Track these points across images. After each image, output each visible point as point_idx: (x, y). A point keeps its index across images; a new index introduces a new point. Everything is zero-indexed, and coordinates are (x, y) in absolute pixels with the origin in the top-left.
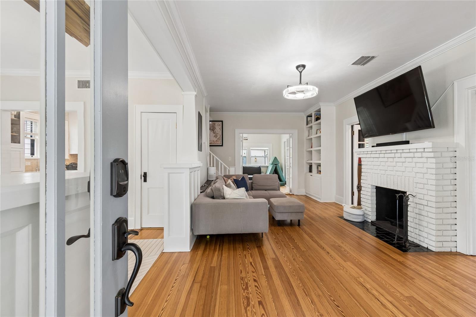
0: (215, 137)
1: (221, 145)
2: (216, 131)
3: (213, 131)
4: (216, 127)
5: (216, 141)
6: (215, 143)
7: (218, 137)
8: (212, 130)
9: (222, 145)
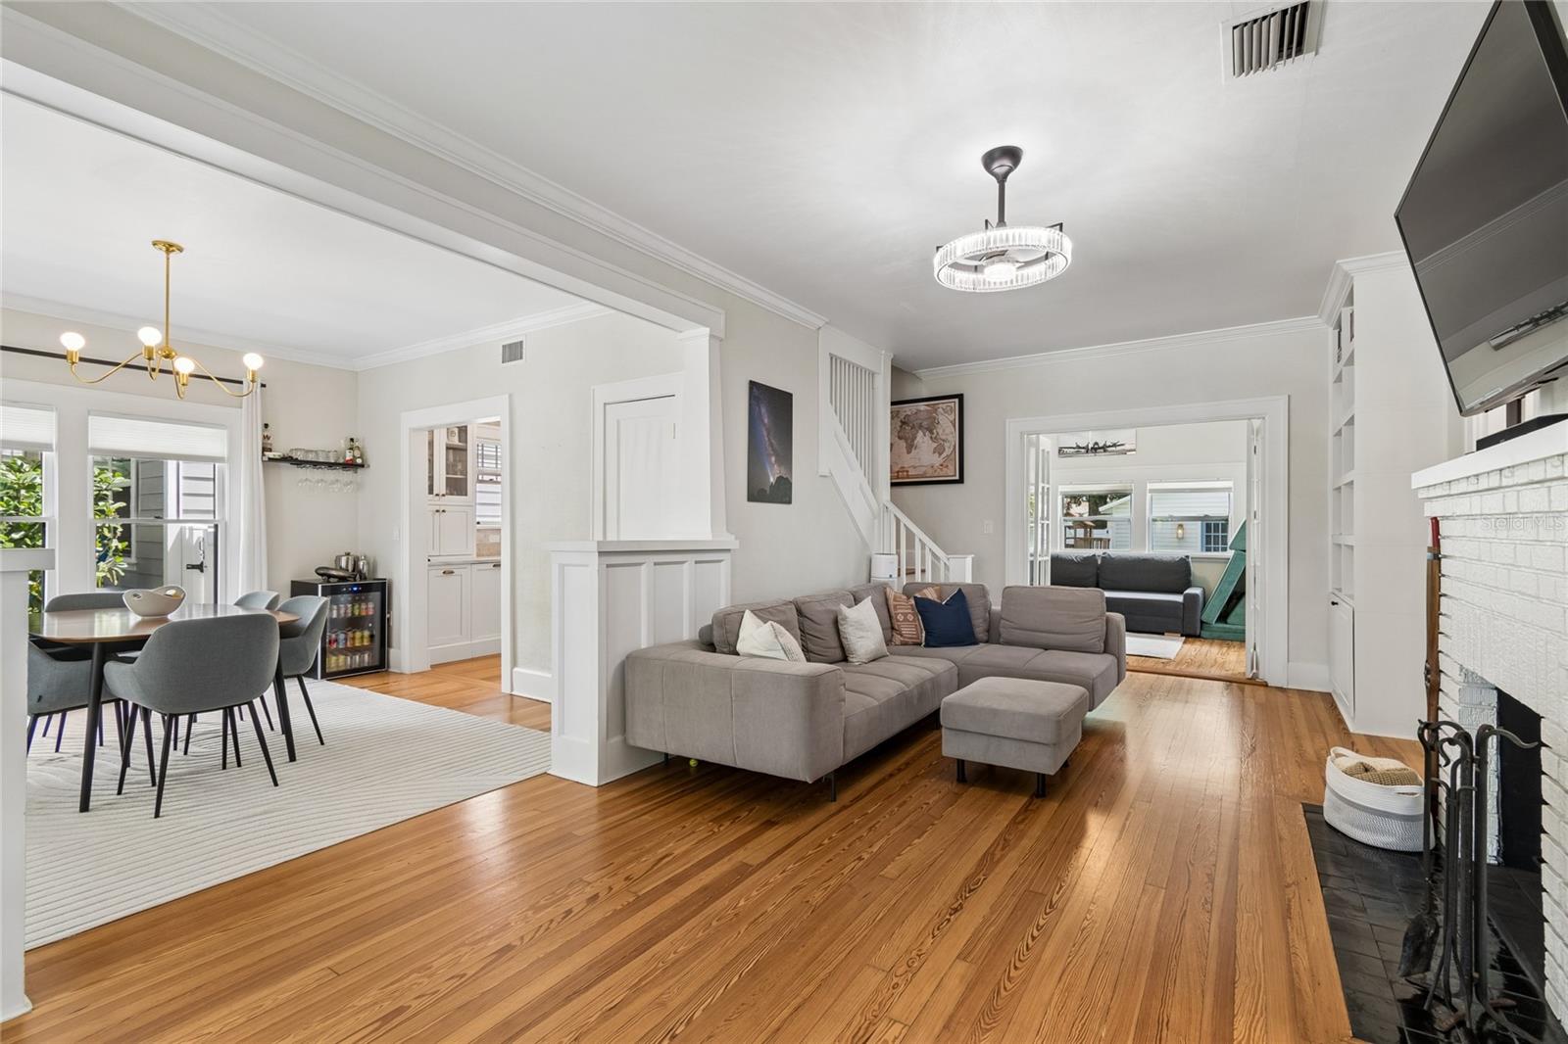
0: (937, 454)
1: (957, 478)
2: (940, 432)
3: (931, 432)
4: (940, 417)
5: (942, 465)
6: (936, 474)
7: (948, 451)
8: (927, 429)
9: (961, 481)
